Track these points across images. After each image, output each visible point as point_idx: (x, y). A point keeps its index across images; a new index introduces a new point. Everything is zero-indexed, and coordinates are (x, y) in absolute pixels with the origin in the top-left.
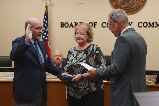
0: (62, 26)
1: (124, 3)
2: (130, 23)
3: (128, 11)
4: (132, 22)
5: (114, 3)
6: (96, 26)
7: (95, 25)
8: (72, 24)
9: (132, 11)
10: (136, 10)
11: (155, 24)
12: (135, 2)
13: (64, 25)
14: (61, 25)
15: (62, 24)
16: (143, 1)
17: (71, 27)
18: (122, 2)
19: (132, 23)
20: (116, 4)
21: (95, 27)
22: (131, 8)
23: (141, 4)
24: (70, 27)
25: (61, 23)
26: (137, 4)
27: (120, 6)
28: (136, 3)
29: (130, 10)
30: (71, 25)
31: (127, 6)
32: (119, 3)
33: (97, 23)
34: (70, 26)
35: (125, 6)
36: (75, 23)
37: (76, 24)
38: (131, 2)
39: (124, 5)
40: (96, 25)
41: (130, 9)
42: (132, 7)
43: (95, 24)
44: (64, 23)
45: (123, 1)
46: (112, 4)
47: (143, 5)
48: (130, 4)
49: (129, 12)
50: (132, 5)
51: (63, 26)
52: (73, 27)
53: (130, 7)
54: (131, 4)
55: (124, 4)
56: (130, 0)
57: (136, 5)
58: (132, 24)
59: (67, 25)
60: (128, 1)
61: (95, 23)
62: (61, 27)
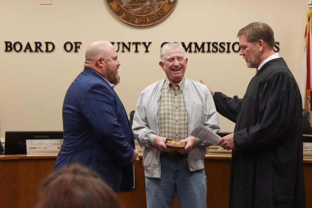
0: (9, 49)
1: (133, 4)
2: (147, 44)
3: (143, 20)
4: (150, 41)
5: (114, 5)
6: (78, 50)
7: (77, 47)
8: (28, 44)
9: (151, 22)
10: (158, 19)
11: (193, 46)
12: (156, 4)
13: (12, 46)
14: (7, 47)
15: (9, 45)
16: (170, 3)
17: (28, 51)
18: (129, 3)
19: (150, 43)
20: (118, 6)
21: (76, 51)
22: (148, 16)
23: (166, 8)
24: (25, 51)
25: (6, 43)
26: (159, 7)
27: (125, 11)
28: (157, 7)
29: (146, 20)
30: (28, 47)
31: (141, 11)
32: (124, 5)
33: (80, 43)
34: (26, 48)
35: (137, 11)
36: (36, 43)
37: (38, 45)
38: (148, 3)
39: (135, 10)
40: (79, 47)
41: (145, 17)
42: (149, 13)
43: (78, 45)
44: (13, 44)
45: (132, 2)
46: (111, 7)
47: (170, 10)
48: (146, 6)
49: (144, 23)
50: (149, 9)
51: (11, 50)
52: (31, 51)
53: (146, 14)
54: (148, 7)
55: (134, 7)
56: (146, 0)
57: (157, 10)
58: (150, 45)
59: (18, 47)
60: (142, 2)
61: (76, 43)
62: (6, 50)
